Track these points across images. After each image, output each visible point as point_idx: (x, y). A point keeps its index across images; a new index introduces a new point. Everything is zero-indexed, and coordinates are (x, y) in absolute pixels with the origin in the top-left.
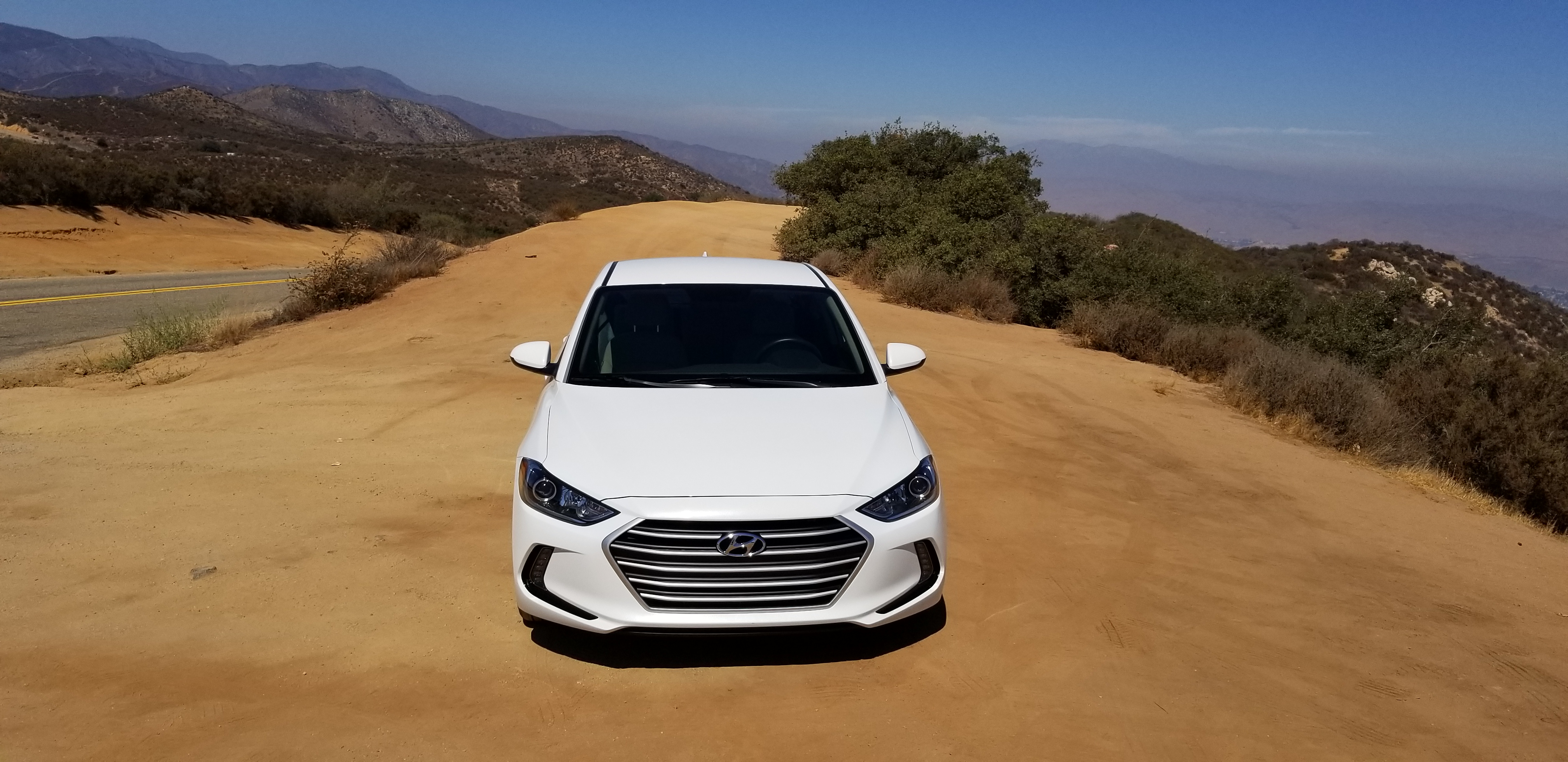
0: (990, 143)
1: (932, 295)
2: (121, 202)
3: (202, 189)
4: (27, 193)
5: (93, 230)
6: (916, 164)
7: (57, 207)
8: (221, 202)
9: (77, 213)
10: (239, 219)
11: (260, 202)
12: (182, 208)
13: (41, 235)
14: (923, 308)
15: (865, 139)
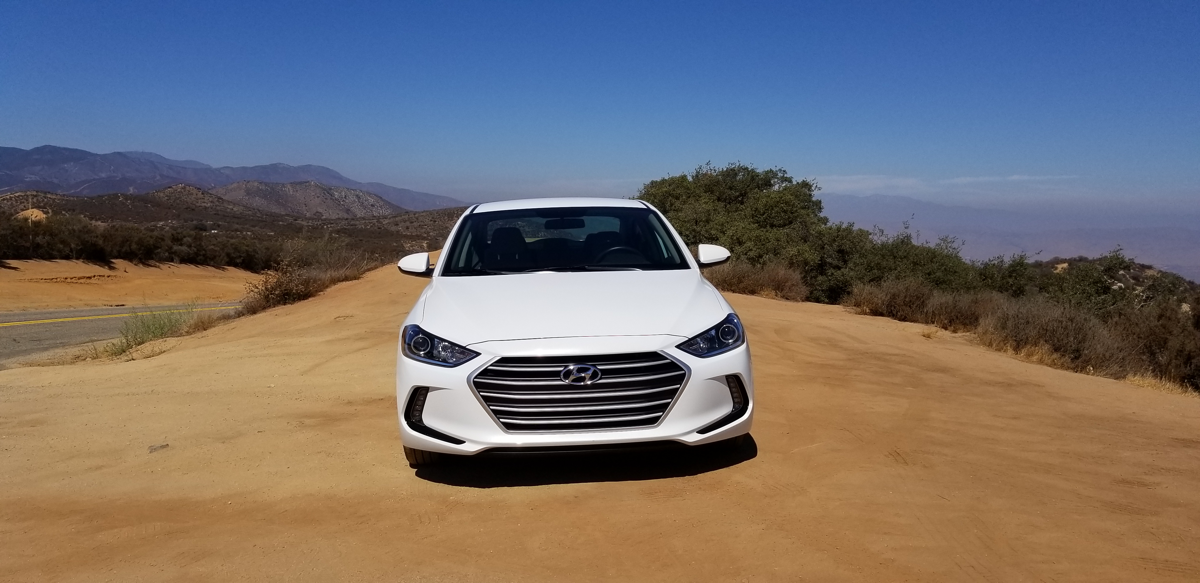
0: (780, 175)
1: (740, 281)
2: (129, 256)
3: (190, 246)
4: (59, 251)
5: (108, 277)
6: (724, 193)
7: (82, 260)
8: (204, 255)
9: (97, 265)
10: (218, 268)
11: (233, 255)
12: (175, 260)
13: (69, 280)
14: (734, 292)
15: (684, 178)
